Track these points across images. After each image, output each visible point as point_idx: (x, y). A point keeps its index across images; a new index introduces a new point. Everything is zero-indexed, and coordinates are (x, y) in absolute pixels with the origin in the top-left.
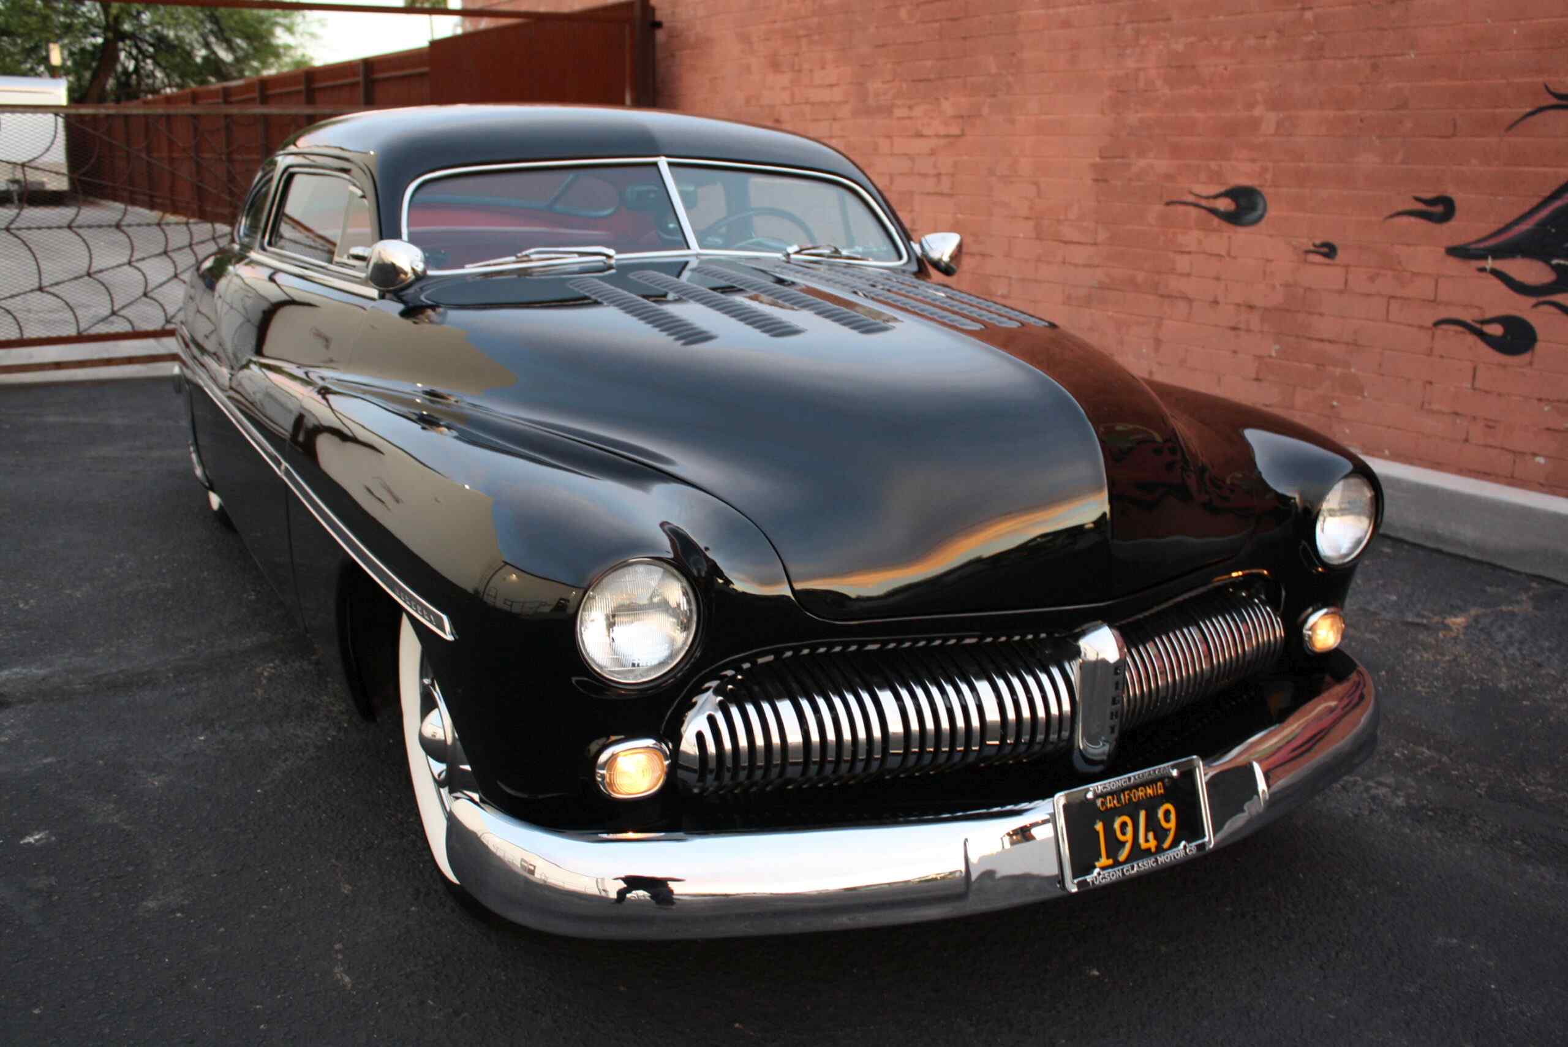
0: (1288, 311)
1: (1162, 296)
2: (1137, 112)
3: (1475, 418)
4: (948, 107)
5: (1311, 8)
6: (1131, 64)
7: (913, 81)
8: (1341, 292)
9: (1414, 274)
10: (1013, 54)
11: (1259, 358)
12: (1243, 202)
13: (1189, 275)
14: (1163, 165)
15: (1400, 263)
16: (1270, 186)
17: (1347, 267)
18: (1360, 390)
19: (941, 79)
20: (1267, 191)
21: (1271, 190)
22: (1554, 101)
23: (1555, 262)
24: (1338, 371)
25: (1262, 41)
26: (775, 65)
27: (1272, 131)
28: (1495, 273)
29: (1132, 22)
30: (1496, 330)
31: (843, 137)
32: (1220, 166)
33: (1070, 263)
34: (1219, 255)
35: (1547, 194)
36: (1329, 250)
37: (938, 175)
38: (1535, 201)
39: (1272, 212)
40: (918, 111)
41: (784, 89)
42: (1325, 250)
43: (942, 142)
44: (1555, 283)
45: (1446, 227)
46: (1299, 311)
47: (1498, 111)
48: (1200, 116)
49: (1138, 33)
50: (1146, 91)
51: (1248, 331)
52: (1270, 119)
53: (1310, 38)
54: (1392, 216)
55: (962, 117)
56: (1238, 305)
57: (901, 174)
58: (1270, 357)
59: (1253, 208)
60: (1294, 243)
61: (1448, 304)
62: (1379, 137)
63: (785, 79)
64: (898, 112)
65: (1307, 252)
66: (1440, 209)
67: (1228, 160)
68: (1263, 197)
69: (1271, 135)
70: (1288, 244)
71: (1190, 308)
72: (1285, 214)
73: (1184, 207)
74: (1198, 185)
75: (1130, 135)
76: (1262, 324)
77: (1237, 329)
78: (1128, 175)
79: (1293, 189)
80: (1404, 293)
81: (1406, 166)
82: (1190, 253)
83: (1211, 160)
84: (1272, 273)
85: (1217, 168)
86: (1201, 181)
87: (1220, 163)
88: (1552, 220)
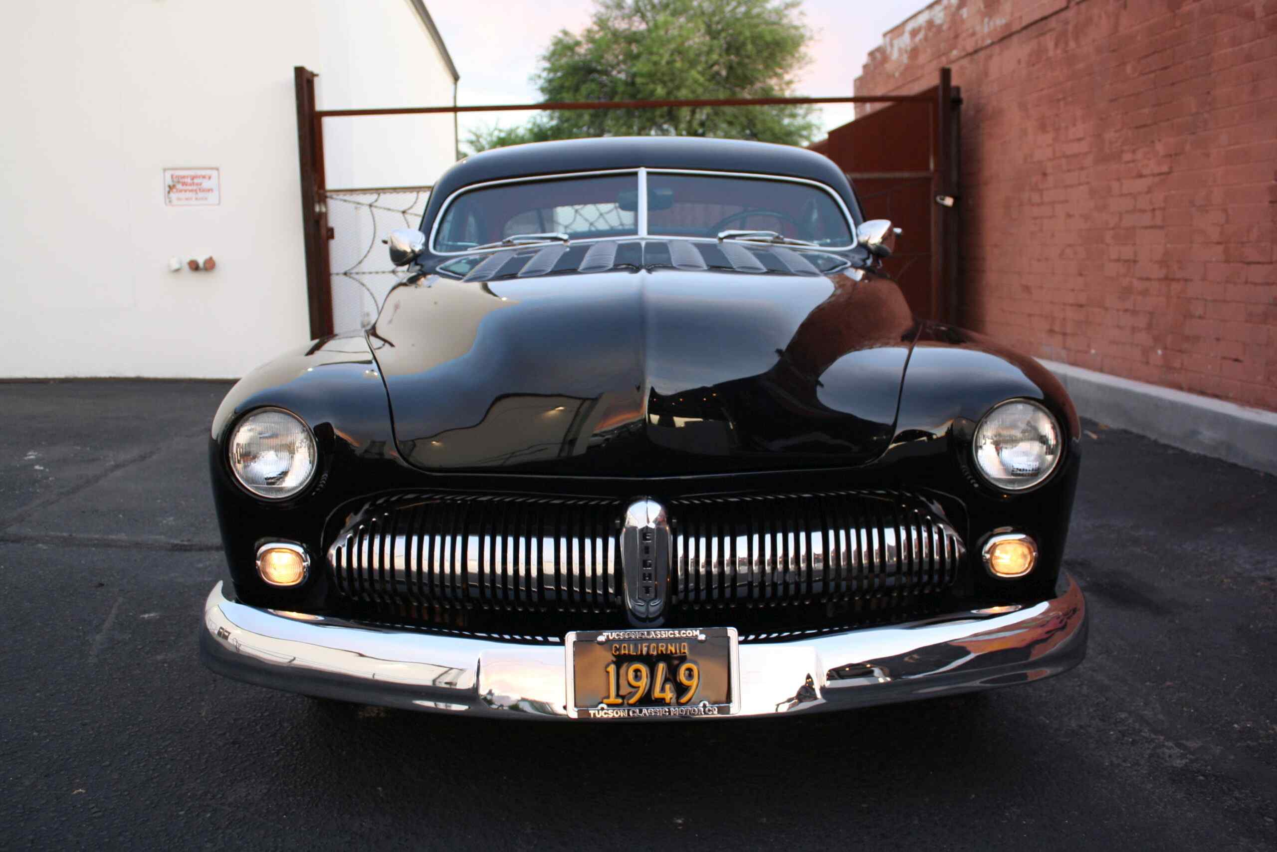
4: (1160, 148)
7: (1137, 128)
10: (1208, 93)
19: (1155, 123)
26: (1043, 128)
31: (1088, 183)
33: (1252, 283)
37: (1154, 210)
40: (1139, 155)
41: (1049, 146)
43: (1157, 179)
55: (1171, 156)
57: (1127, 212)
63: (1048, 138)
64: (1127, 157)
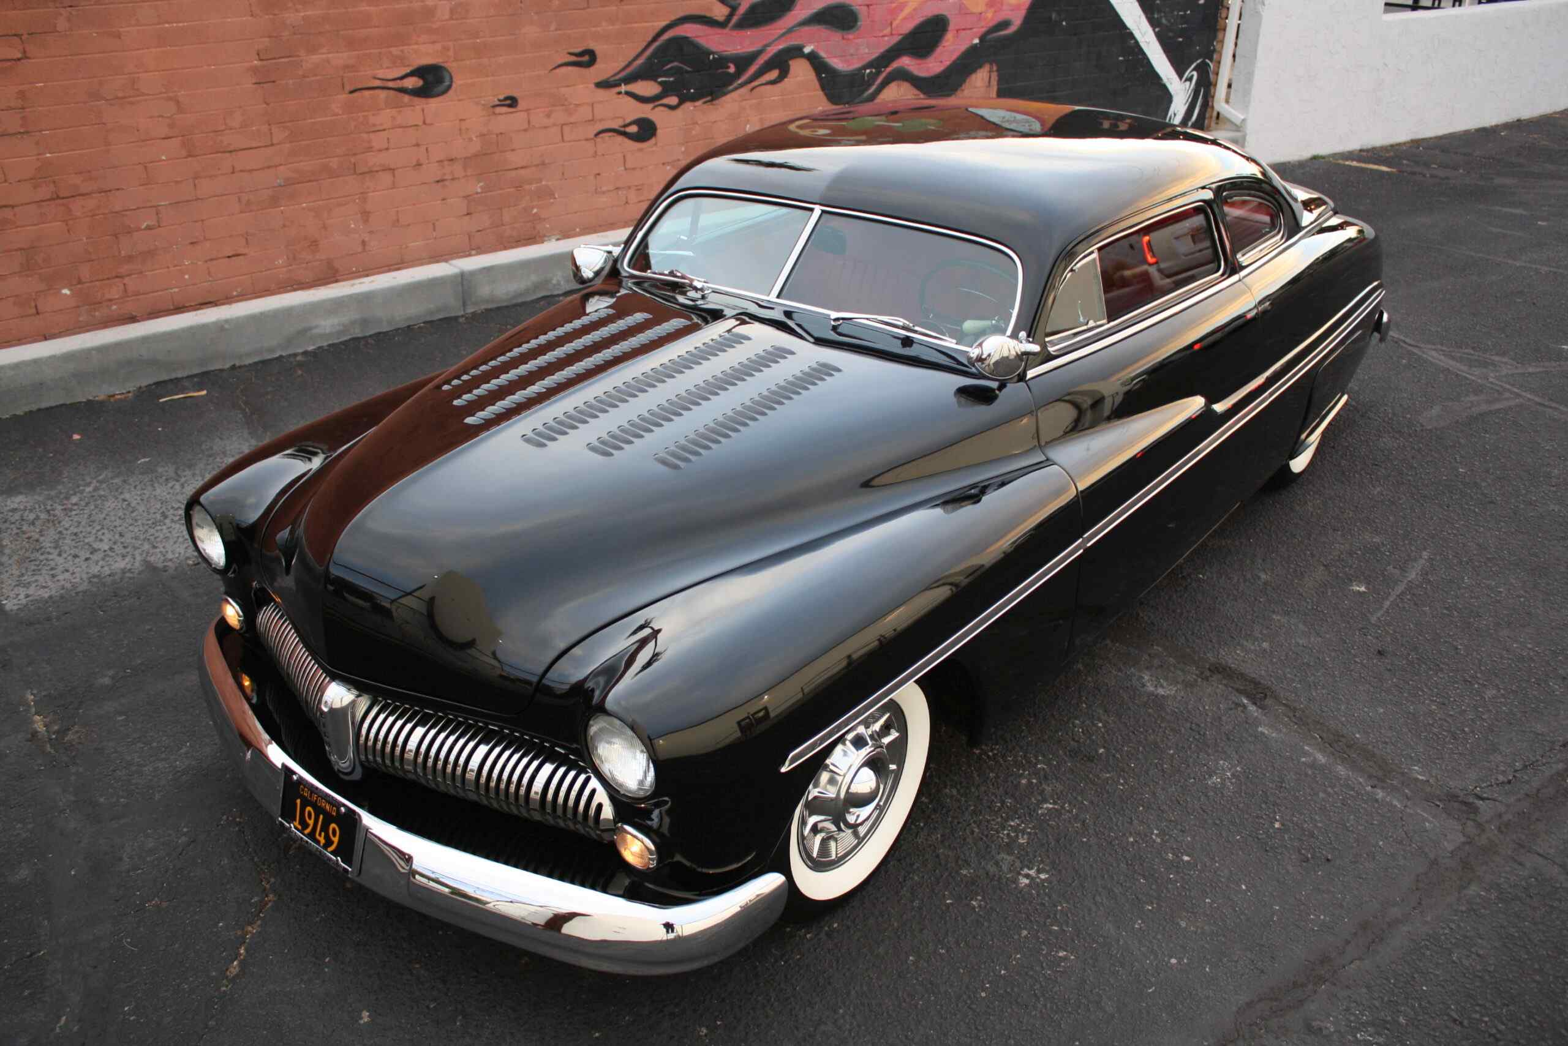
0: (485, 154)
1: (361, 174)
2: (297, 11)
3: (629, 188)
8: (526, 130)
9: (577, 105)
11: (465, 197)
12: (430, 78)
13: (387, 149)
14: (342, 57)
15: (566, 100)
16: (453, 61)
17: (527, 110)
18: (552, 195)
20: (452, 66)
21: (454, 64)
23: (660, 80)
24: (533, 187)
27: (447, 17)
28: (628, 93)
30: (633, 129)
32: (402, 51)
34: (418, 126)
35: (650, 39)
36: (512, 102)
38: (645, 44)
39: (458, 82)
42: (508, 102)
44: (661, 93)
45: (592, 69)
46: (494, 153)
48: (372, 9)
51: (453, 179)
52: (444, 7)
54: (555, 68)
56: (441, 161)
58: (477, 193)
59: (440, 81)
60: (483, 102)
61: (601, 120)
62: (536, 13)
65: (494, 106)
66: (587, 58)
67: (409, 45)
68: (448, 71)
69: (447, 20)
70: (477, 103)
71: (394, 176)
72: (469, 81)
73: (371, 92)
74: (382, 71)
75: (295, 34)
76: (465, 171)
77: (443, 180)
78: (300, 73)
79: (474, 61)
80: (572, 120)
81: (559, 32)
82: (384, 130)
83: (391, 47)
84: (467, 129)
85: (399, 53)
86: (384, 66)
87: (401, 48)
88: (654, 54)
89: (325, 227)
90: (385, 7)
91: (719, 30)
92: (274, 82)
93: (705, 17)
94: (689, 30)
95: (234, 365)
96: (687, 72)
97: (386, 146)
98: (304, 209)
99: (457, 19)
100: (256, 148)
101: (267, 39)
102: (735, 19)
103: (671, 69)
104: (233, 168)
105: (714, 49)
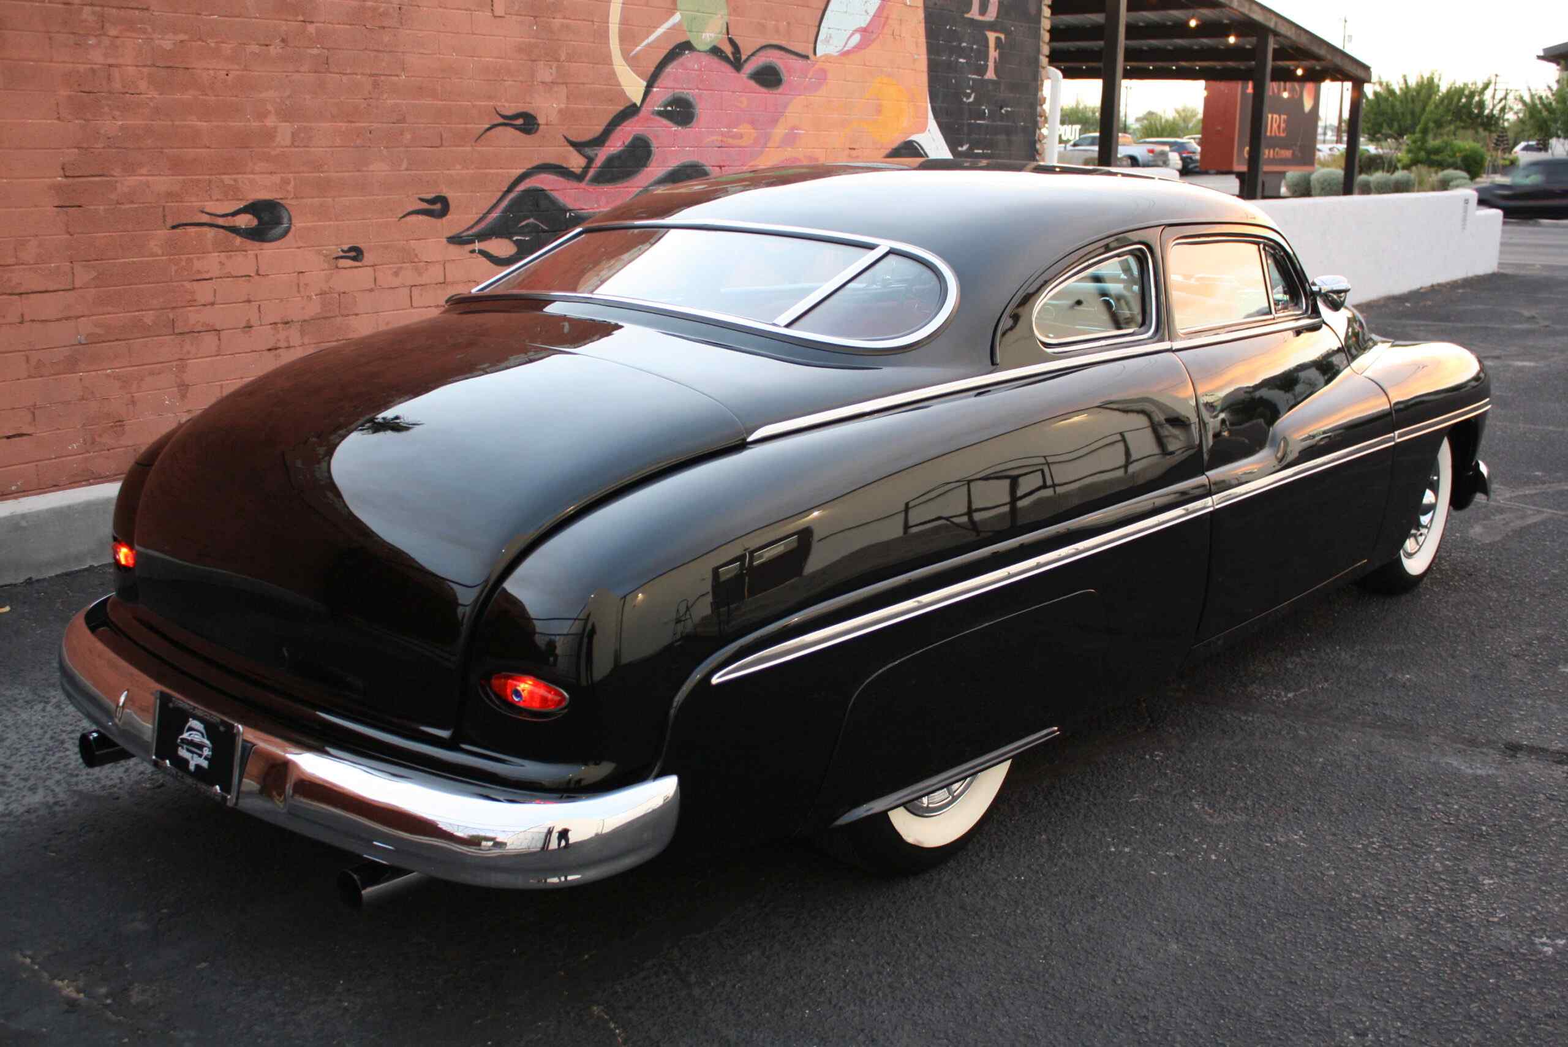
0: (325, 318)
1: (180, 334)
2: (114, 118)
5: (312, 22)
6: (97, 57)
8: (371, 290)
9: (428, 263)
12: (266, 216)
13: (212, 304)
14: (163, 183)
15: (416, 255)
16: (293, 198)
17: (374, 266)
20: (291, 204)
21: (294, 202)
22: (501, 121)
23: (515, 238)
25: (264, 48)
27: (288, 142)
28: (483, 253)
29: (92, 5)
32: (236, 181)
34: (250, 276)
35: (505, 189)
36: (356, 253)
38: (500, 194)
39: (298, 224)
42: (353, 254)
44: (517, 253)
45: (444, 221)
46: (336, 316)
47: (469, 126)
48: (203, 124)
49: (102, 20)
50: (124, 93)
51: (288, 347)
52: (285, 131)
53: (315, 51)
54: (404, 216)
56: (275, 323)
59: (278, 222)
60: (325, 252)
61: (453, 283)
62: (386, 148)
65: (337, 258)
66: (438, 207)
67: (245, 173)
68: (287, 210)
69: (286, 147)
70: (319, 252)
71: (219, 340)
72: (309, 224)
73: (197, 229)
74: (212, 203)
75: (109, 147)
76: (302, 338)
77: (276, 349)
78: (113, 196)
79: (316, 199)
80: (424, 279)
81: (409, 172)
82: (211, 279)
83: (224, 174)
84: (306, 285)
85: (232, 182)
86: (214, 198)
87: (234, 176)
88: (508, 209)
89: (133, 402)
90: (215, 124)
91: (575, 184)
92: (80, 206)
93: (562, 167)
94: (546, 182)
95: (30, 579)
96: (544, 231)
97: (211, 299)
98: (108, 376)
99: (298, 147)
100: (55, 291)
101: (76, 150)
102: (591, 172)
103: (527, 225)
104: (22, 315)
105: (570, 207)
